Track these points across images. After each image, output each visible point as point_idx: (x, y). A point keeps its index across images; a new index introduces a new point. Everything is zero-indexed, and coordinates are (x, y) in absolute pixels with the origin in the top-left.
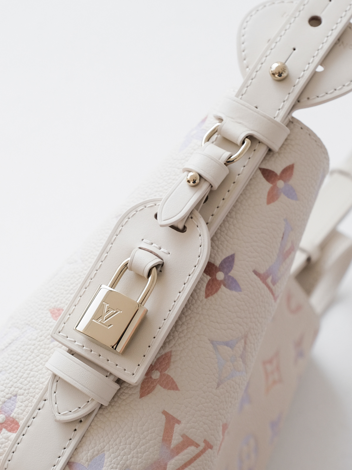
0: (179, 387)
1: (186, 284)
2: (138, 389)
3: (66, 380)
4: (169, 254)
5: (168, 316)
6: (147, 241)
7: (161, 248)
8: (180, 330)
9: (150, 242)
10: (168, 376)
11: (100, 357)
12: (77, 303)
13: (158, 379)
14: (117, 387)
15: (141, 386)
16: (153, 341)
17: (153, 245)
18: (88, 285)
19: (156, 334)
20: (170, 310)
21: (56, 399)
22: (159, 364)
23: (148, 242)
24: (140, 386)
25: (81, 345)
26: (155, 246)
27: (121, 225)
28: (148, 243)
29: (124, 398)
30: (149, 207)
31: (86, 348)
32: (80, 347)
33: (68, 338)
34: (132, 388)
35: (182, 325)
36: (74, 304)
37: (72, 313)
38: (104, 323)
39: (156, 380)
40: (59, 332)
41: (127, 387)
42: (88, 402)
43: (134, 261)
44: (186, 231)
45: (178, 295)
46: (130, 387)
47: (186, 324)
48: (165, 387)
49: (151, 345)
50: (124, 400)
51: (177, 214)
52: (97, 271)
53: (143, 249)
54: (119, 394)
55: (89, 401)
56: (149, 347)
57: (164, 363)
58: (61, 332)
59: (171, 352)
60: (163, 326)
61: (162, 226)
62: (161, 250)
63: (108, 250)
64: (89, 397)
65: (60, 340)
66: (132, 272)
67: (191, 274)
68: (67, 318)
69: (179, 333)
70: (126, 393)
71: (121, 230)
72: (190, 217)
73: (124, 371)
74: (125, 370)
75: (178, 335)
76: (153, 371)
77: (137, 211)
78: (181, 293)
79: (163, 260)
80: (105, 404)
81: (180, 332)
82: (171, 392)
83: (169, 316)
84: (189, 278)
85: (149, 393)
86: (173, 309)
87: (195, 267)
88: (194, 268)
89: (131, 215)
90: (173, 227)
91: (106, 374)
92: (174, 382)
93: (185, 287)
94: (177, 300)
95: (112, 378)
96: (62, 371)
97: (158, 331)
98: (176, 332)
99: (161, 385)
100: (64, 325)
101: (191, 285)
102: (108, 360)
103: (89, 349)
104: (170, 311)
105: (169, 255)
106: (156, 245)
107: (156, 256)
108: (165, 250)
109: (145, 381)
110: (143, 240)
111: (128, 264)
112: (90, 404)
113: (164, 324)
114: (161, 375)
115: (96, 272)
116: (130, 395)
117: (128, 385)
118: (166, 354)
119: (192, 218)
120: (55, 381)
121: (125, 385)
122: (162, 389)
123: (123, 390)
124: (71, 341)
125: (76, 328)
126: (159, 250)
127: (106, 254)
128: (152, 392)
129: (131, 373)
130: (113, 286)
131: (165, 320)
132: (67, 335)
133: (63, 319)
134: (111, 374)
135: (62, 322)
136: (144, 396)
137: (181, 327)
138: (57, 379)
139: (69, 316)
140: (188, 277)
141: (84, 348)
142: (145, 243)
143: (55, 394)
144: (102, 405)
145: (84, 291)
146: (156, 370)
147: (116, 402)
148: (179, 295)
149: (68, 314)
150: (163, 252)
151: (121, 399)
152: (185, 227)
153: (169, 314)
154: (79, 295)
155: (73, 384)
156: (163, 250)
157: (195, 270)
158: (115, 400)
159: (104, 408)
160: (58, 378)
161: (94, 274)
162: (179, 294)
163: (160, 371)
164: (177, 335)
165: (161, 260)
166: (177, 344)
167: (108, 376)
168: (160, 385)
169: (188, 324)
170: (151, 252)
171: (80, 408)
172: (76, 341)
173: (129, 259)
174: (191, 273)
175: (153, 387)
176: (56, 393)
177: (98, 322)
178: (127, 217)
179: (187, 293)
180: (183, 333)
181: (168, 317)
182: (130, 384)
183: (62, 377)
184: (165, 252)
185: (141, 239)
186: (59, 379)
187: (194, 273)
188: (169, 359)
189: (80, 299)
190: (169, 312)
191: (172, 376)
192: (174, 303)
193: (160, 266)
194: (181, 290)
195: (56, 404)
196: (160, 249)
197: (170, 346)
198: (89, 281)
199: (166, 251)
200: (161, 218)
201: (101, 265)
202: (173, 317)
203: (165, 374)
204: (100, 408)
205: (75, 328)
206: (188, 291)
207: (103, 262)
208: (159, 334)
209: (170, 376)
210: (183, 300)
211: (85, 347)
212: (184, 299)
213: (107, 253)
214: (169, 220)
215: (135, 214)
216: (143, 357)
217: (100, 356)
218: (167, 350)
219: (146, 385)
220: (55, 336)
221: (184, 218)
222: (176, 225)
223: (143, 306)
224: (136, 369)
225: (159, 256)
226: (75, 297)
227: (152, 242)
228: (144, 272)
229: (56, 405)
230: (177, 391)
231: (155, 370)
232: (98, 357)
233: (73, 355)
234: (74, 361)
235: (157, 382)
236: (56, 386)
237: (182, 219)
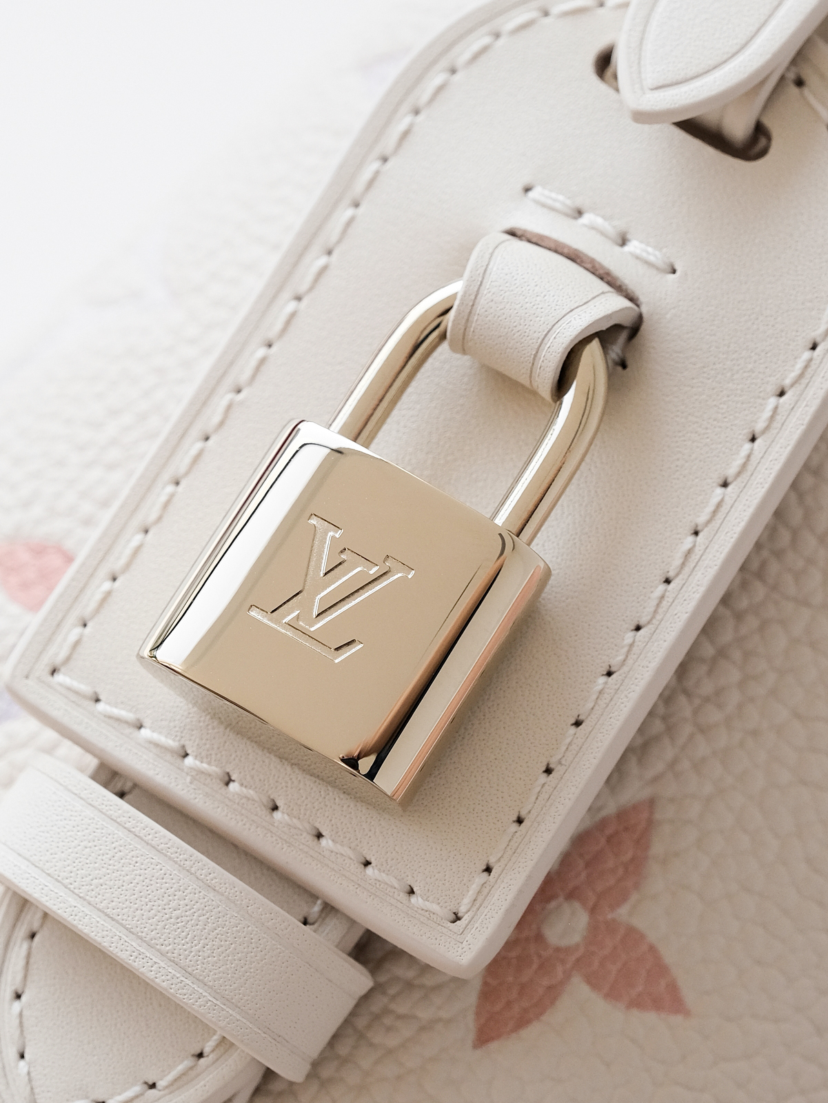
0: (689, 996)
1: (757, 442)
2: (470, 998)
3: (86, 930)
4: (674, 272)
5: (655, 612)
6: (553, 195)
7: (629, 236)
8: (707, 688)
9: (568, 202)
10: (632, 936)
11: (277, 815)
12: (153, 516)
13: (577, 945)
14: (358, 979)
15: (485, 984)
16: (570, 744)
17: (587, 219)
18: (216, 419)
19: (590, 705)
20: (671, 574)
21: (22, 1032)
22: (588, 865)
23: (555, 200)
24: (477, 985)
25: (172, 743)
26: (593, 228)
27: (406, 107)
28: (558, 205)
29: (392, 1041)
30: (566, 14)
31: (198, 763)
32: (168, 757)
33: (101, 707)
34: (438, 988)
35: (714, 660)
36: (137, 521)
37: (128, 566)
38: (312, 629)
39: (568, 950)
40: (49, 669)
41: (409, 985)
42: (200, 1055)
43: (482, 301)
44: (763, 153)
45: (715, 500)
46: (422, 986)
47: (737, 655)
48: (612, 995)
49: (560, 763)
50: (390, 1052)
51: (725, 57)
52: (270, 346)
53: (529, 241)
54: (361, 1022)
55: (207, 1050)
56: (548, 771)
57: (610, 863)
58: (63, 669)
59: (651, 803)
60: (630, 662)
61: (641, 117)
62: (627, 248)
63: (334, 237)
64: (208, 1030)
65: (56, 714)
66: (463, 362)
67: (792, 385)
68: (98, 596)
69: (697, 701)
70: (400, 1017)
71: (406, 134)
72: (791, 76)
73: (403, 896)
74: (412, 892)
75: (696, 712)
76: (553, 904)
77: (497, 36)
78: (730, 488)
79: (638, 306)
80: (291, 1069)
81: (707, 700)
82: (647, 1021)
83: (660, 611)
84: (776, 408)
85: (523, 1022)
86: (687, 570)
87: (814, 347)
88: (807, 354)
89: (467, 55)
90: (693, 127)
91: (304, 910)
92: (660, 969)
93: (753, 458)
94: (708, 522)
95: (333, 930)
96: (66, 882)
97: (600, 687)
98: (682, 699)
99: (593, 981)
100: (78, 630)
101: (789, 448)
102: (319, 836)
103: (214, 768)
104: (668, 581)
105: (672, 276)
106: (599, 221)
107: (602, 278)
108: (650, 249)
109: (504, 958)
110: (527, 190)
111: (452, 313)
112: (208, 1067)
113: (635, 649)
114: (593, 928)
115: (262, 352)
116: (423, 1029)
117: (410, 974)
118: (622, 815)
119: (800, 83)
120: (22, 931)
121: (401, 971)
122: (598, 1004)
123: (385, 1000)
124: (118, 720)
125: (158, 653)
126: (618, 249)
127: (323, 260)
128: (544, 1018)
129: (442, 911)
130: (363, 428)
131: (638, 628)
132: (99, 690)
133: (77, 598)
134: (329, 909)
135: (73, 618)
136: (499, 1036)
137: (710, 672)
138: (31, 920)
139: (107, 585)
140: (773, 401)
141: (189, 761)
142: (544, 205)
143: (17, 1006)
144: (269, 1075)
145: (194, 451)
146: (571, 896)
147: (345, 1061)
148: (722, 500)
149: (103, 572)
150: (638, 258)
151: (371, 1045)
152: (760, 131)
153: (662, 597)
154: (167, 475)
155: (123, 956)
156: (638, 252)
157: (813, 366)
158: (343, 1049)
159: (280, 1094)
160: (39, 915)
161: (253, 363)
162: (720, 491)
163: (591, 903)
164: (687, 712)
165: (628, 304)
166: (685, 765)
167: (310, 920)
168: (589, 982)
169: (747, 655)
170: (574, 257)
171: (153, 1086)
172: (147, 722)
173: (456, 287)
174: (787, 382)
175: (550, 988)
176: (24, 998)
177: (278, 622)
178: (444, 63)
179: (767, 486)
180: (720, 706)
181: (658, 617)
182: (426, 969)
183: (65, 915)
184: (652, 259)
185: (519, 187)
186: (42, 926)
187: (804, 381)
188: (643, 842)
189: (172, 496)
190: (662, 587)
191: (652, 937)
192: (691, 539)
193: (623, 336)
194: (731, 472)
195: (22, 1056)
196: (623, 242)
197: (650, 773)
198: (224, 398)
199: (654, 256)
200: (640, 72)
201: (293, 315)
202: (685, 617)
203: (614, 920)
204: (257, 1091)
205: (146, 653)
206: (770, 480)
207: (305, 301)
208: (602, 703)
209: (642, 937)
210: (743, 524)
211: (196, 757)
212: (746, 519)
213: (329, 253)
214: (684, 88)
215: (485, 50)
216: (515, 827)
217: (275, 808)
218: (633, 792)
219: (510, 979)
220: (32, 690)
221: (763, 83)
222: (710, 117)
223: (529, 544)
224: (474, 887)
225: (615, 279)
226: (147, 486)
227: (579, 202)
228: (539, 363)
229: (22, 1063)
230: (677, 1019)
231: (561, 899)
232: (264, 812)
233: (121, 795)
234: (136, 830)
235: (568, 966)
236: (27, 963)
237: (748, 90)
